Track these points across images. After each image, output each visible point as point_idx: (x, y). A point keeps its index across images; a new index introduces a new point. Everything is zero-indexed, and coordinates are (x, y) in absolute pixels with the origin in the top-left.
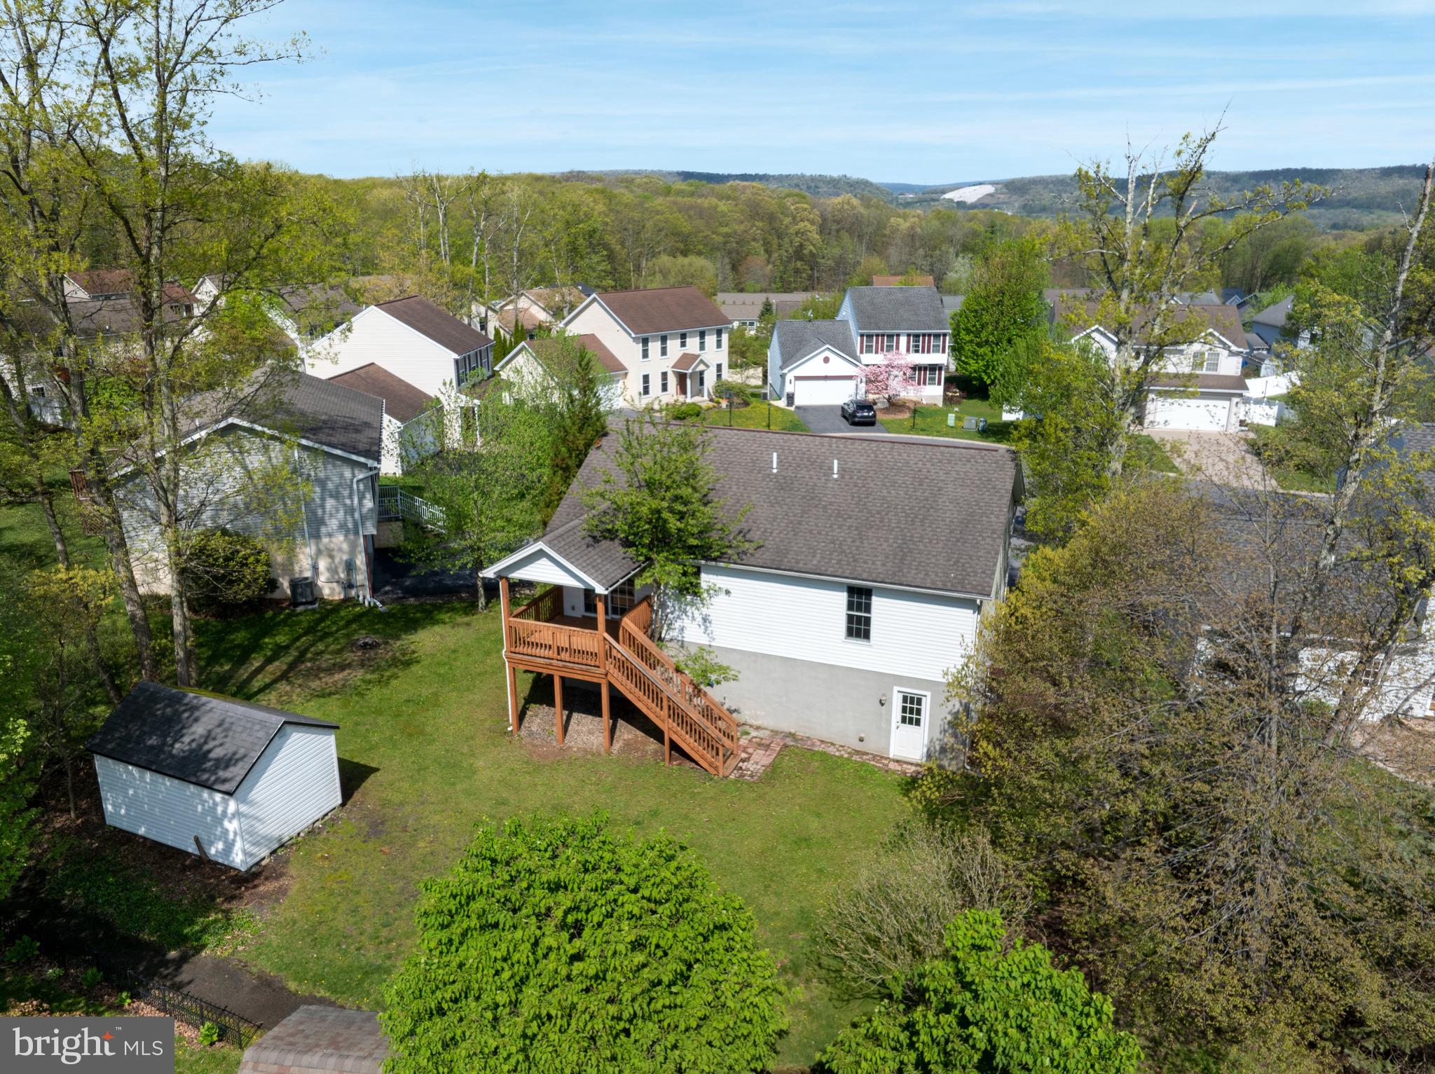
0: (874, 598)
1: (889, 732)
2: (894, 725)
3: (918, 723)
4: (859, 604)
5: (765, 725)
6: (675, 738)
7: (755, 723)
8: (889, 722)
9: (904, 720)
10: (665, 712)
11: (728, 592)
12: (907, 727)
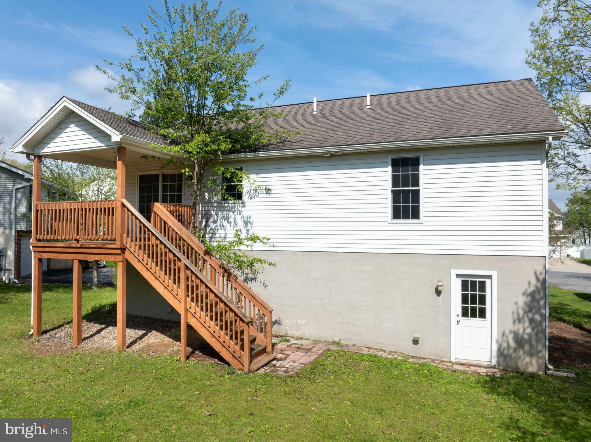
0: (422, 167)
1: (449, 328)
2: (454, 319)
3: (482, 314)
4: (405, 177)
5: (307, 335)
6: (193, 323)
7: (297, 334)
8: (448, 315)
9: (465, 313)
10: (182, 292)
11: (268, 191)
12: (470, 321)
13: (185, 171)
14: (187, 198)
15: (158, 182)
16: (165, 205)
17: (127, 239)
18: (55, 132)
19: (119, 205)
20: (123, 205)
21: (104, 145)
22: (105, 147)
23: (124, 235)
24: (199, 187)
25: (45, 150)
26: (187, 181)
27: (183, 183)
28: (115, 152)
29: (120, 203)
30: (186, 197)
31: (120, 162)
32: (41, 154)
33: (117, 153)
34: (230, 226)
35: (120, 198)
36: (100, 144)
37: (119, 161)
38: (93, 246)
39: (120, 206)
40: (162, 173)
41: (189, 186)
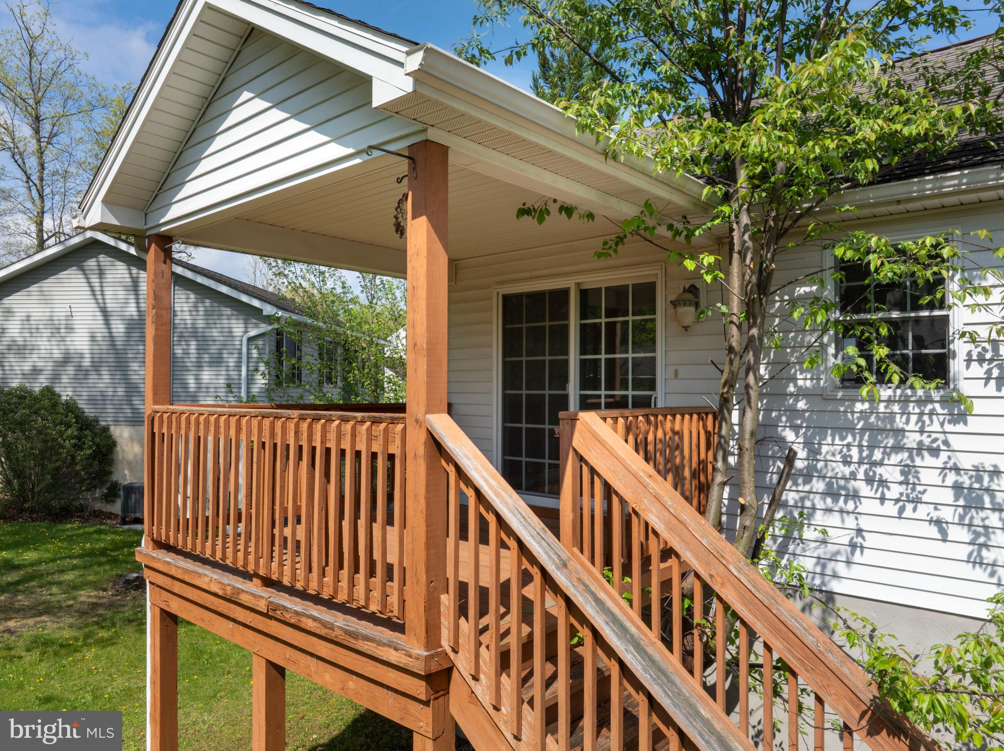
13: (699, 268)
14: (676, 373)
15: (566, 316)
16: (615, 420)
17: (457, 628)
18: (197, 138)
19: (417, 443)
20: (437, 447)
21: (351, 151)
22: (357, 161)
23: (444, 598)
24: (754, 331)
25: (175, 211)
26: (682, 310)
27: (659, 317)
28: (399, 181)
29: (423, 436)
30: (671, 370)
31: (423, 220)
32: (163, 229)
33: (405, 181)
34: (883, 499)
35: (422, 409)
36: (336, 150)
37: (414, 217)
38: (310, 624)
39: (421, 450)
40: (578, 284)
41: (686, 328)
